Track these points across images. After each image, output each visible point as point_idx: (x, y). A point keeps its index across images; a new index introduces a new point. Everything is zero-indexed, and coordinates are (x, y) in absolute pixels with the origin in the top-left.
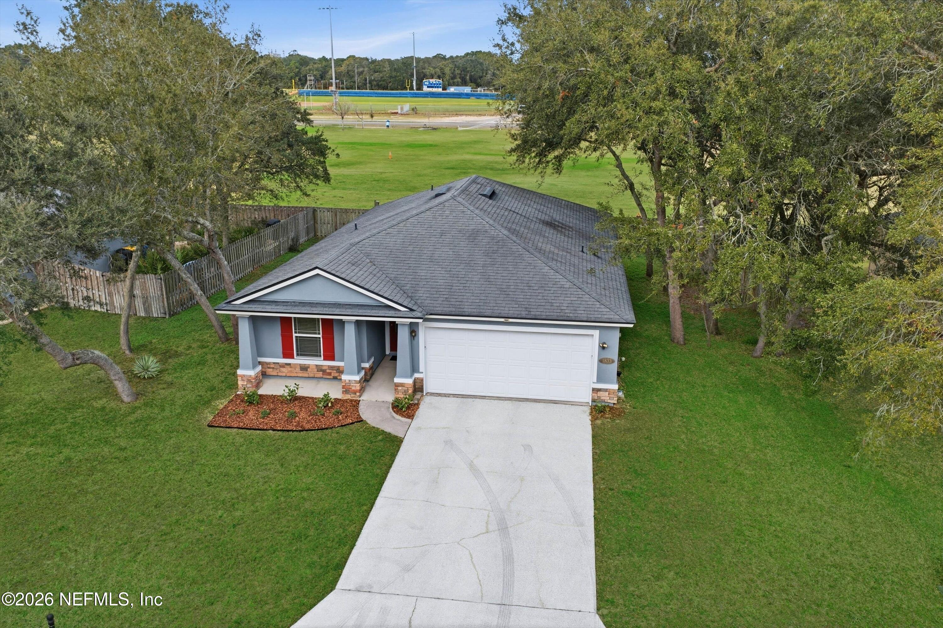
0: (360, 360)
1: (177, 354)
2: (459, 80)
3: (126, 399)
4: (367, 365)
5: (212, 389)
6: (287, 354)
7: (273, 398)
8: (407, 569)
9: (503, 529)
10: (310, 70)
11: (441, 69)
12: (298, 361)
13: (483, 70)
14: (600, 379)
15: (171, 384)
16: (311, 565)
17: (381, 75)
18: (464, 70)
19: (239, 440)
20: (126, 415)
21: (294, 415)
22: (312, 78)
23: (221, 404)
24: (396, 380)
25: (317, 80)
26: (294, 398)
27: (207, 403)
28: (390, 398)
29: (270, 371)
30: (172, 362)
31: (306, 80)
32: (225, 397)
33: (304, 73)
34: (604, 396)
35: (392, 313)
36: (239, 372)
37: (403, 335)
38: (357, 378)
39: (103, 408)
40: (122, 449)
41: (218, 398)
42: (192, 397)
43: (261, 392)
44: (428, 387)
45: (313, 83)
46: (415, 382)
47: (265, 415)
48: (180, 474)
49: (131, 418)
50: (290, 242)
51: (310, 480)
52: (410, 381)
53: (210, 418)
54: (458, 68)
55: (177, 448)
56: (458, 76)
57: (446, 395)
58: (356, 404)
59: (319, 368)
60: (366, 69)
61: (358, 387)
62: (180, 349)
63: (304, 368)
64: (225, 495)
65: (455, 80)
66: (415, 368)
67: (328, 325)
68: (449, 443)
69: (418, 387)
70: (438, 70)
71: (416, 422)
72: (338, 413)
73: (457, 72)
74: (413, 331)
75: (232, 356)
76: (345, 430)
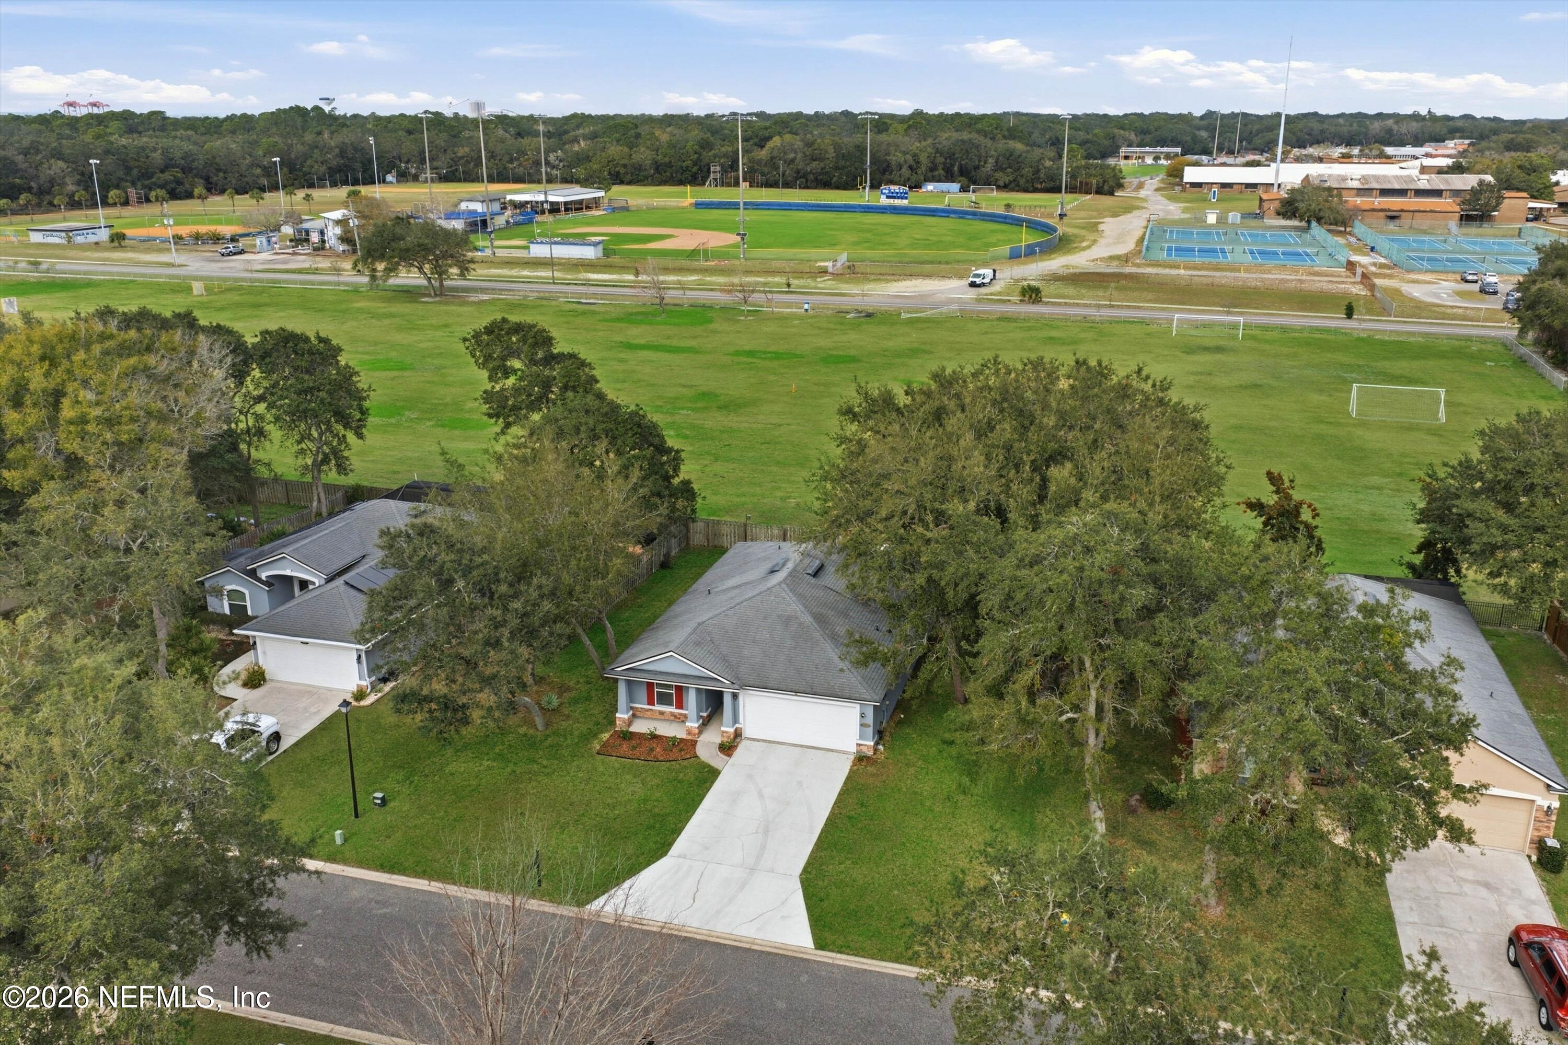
0: (699, 710)
1: (569, 689)
2: (941, 172)
3: (540, 728)
4: (705, 714)
5: (597, 724)
6: (651, 702)
7: (640, 736)
8: (706, 848)
9: (766, 831)
10: (715, 156)
11: (915, 155)
12: (658, 707)
13: (980, 157)
14: (861, 737)
15: (568, 717)
16: (656, 843)
17: (822, 165)
18: (951, 156)
19: (617, 765)
20: (541, 742)
21: (652, 750)
22: (718, 168)
23: (605, 736)
24: (723, 729)
25: (724, 171)
26: (654, 737)
27: (595, 736)
28: (718, 740)
29: (638, 713)
30: (567, 695)
31: (709, 171)
32: (607, 731)
33: (706, 161)
34: (864, 749)
35: (719, 684)
36: (618, 715)
37: (727, 700)
38: (696, 725)
39: (525, 735)
40: (545, 767)
41: (602, 732)
42: (584, 728)
43: (632, 729)
44: (747, 733)
45: (718, 176)
46: (736, 730)
47: (634, 748)
48: (582, 786)
49: (546, 743)
50: (662, 558)
51: (658, 795)
52: (732, 730)
53: (598, 747)
54: (941, 154)
55: (579, 768)
56: (941, 167)
57: (758, 740)
58: (694, 743)
59: (672, 714)
60: (799, 156)
61: (697, 731)
62: (572, 684)
63: (662, 713)
64: (609, 801)
65: (936, 173)
66: (736, 720)
67: (679, 689)
68: (750, 777)
69: (738, 734)
70: (909, 157)
71: (732, 760)
72: (681, 750)
73: (940, 160)
74: (735, 696)
75: (611, 694)
76: (685, 763)
